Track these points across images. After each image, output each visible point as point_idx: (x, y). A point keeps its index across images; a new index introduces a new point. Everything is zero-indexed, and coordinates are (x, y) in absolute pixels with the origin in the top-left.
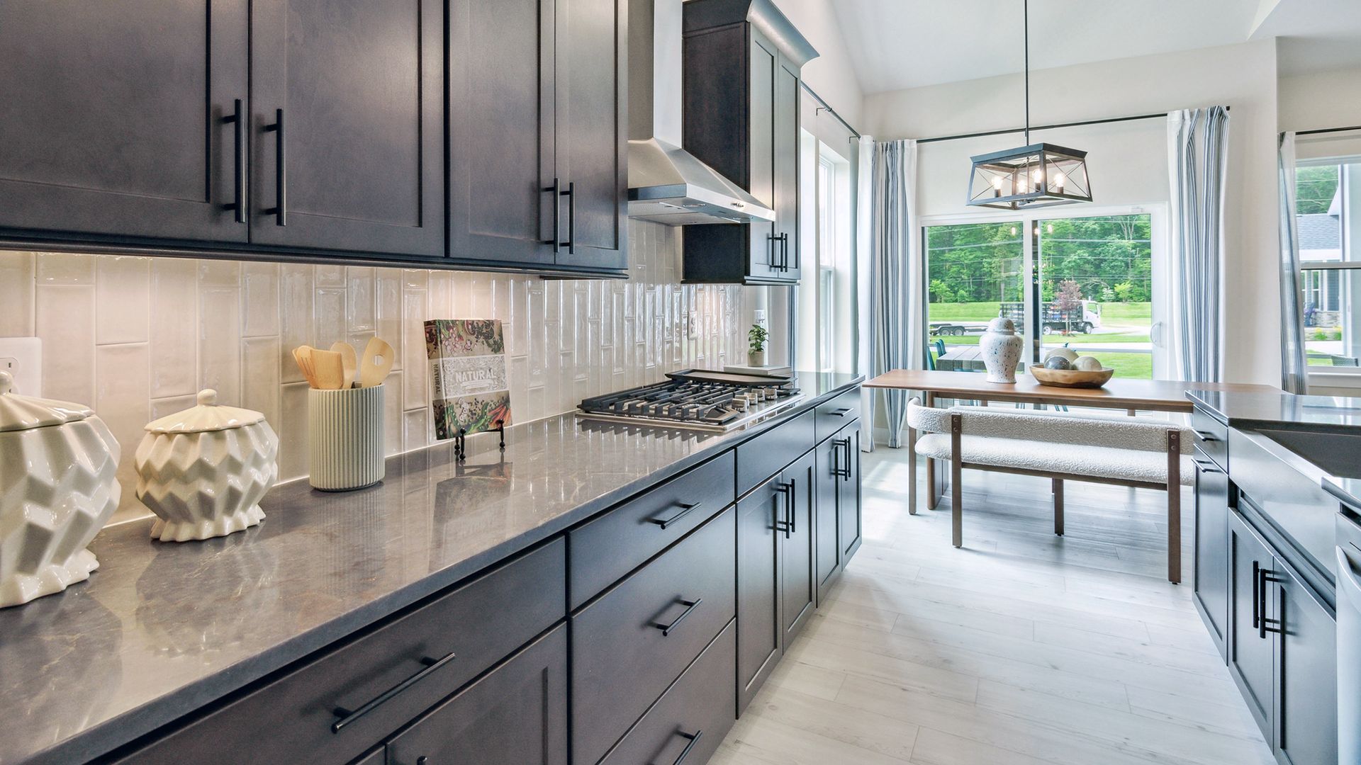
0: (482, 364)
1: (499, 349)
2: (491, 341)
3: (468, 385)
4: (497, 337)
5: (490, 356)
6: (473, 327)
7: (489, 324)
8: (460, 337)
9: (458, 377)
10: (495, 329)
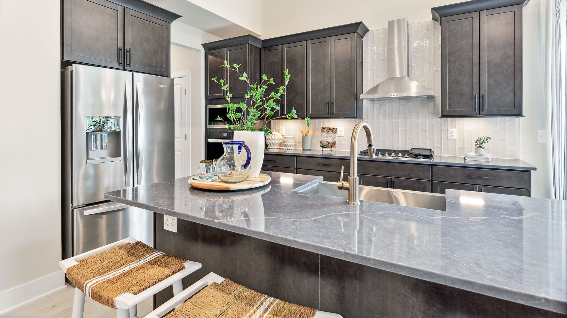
0: (330, 136)
1: (335, 133)
2: (333, 132)
3: (326, 139)
4: (335, 131)
5: (332, 134)
6: (329, 128)
7: (333, 128)
8: (326, 130)
9: (324, 137)
10: (335, 129)
